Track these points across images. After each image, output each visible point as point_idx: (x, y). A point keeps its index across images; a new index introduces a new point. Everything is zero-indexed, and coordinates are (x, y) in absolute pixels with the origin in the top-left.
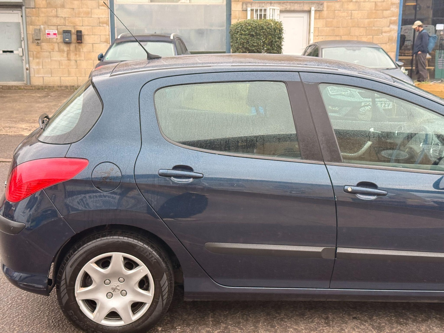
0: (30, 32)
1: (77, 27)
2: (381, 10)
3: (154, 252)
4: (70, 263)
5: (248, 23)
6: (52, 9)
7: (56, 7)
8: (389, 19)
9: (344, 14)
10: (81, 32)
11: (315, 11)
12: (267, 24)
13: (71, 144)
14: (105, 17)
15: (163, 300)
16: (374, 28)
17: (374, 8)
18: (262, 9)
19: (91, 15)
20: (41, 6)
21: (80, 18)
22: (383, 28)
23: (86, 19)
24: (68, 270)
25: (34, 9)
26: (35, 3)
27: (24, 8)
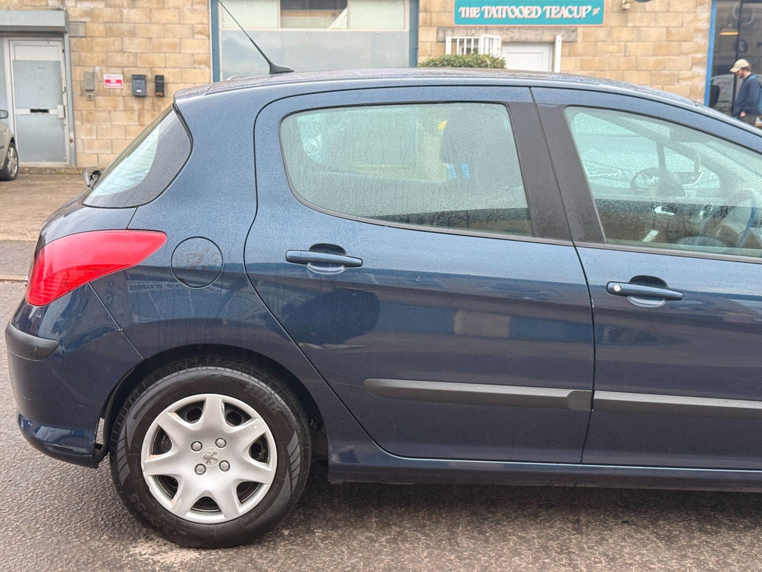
0: (77, 79)
1: (156, 69)
2: (677, 41)
3: (276, 395)
4: (133, 411)
5: (447, 60)
6: (115, 39)
7: (121, 35)
8: (690, 57)
9: (613, 48)
10: (162, 77)
11: (563, 42)
12: (479, 62)
13: (137, 207)
14: (203, 53)
15: (291, 479)
16: (664, 72)
17: (664, 38)
18: (471, 40)
19: (181, 49)
20: (97, 34)
21: (162, 55)
22: (681, 72)
23: (171, 55)
24: (130, 423)
25: (83, 39)
26: (85, 29)
27: (67, 36)
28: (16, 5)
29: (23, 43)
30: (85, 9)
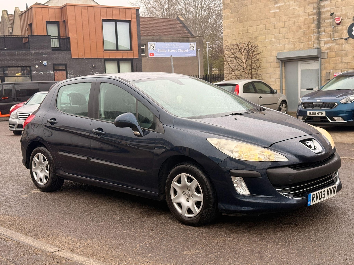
0: (323, 75)
6: (339, 57)
7: (342, 56)
20: (332, 56)
25: (327, 59)
26: (327, 55)
27: (320, 58)
28: (302, 48)
29: (305, 63)
30: (327, 47)
